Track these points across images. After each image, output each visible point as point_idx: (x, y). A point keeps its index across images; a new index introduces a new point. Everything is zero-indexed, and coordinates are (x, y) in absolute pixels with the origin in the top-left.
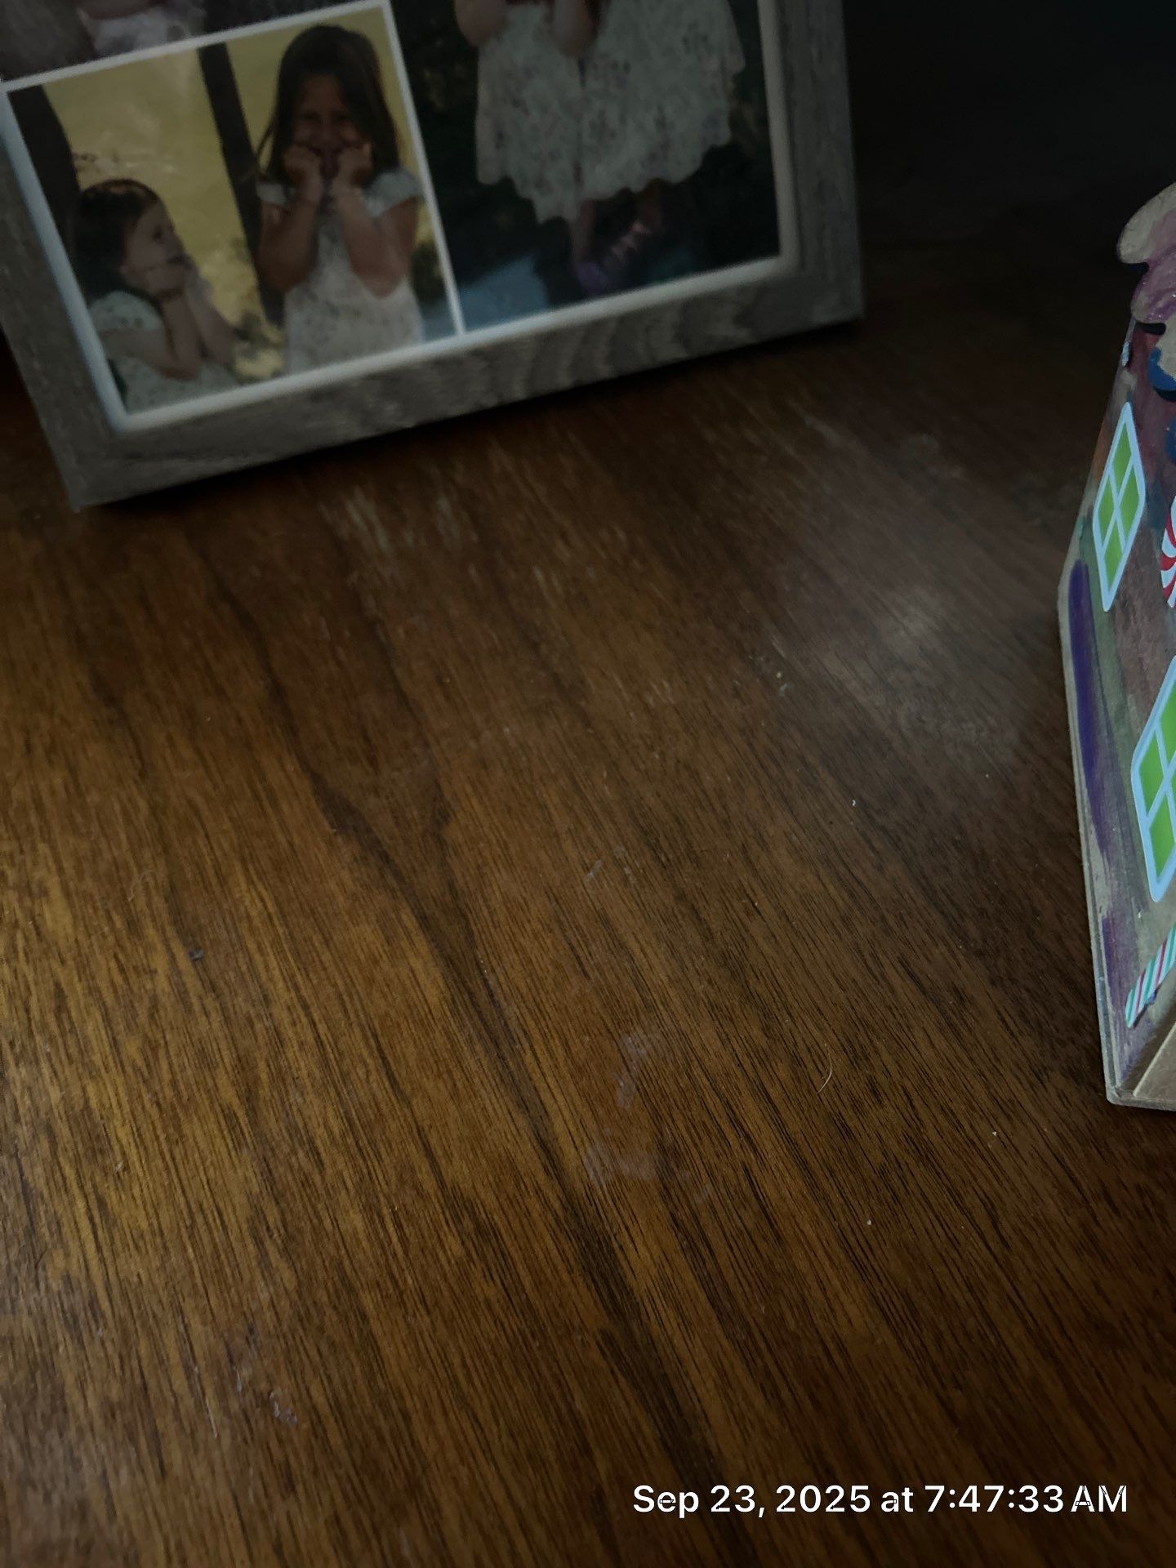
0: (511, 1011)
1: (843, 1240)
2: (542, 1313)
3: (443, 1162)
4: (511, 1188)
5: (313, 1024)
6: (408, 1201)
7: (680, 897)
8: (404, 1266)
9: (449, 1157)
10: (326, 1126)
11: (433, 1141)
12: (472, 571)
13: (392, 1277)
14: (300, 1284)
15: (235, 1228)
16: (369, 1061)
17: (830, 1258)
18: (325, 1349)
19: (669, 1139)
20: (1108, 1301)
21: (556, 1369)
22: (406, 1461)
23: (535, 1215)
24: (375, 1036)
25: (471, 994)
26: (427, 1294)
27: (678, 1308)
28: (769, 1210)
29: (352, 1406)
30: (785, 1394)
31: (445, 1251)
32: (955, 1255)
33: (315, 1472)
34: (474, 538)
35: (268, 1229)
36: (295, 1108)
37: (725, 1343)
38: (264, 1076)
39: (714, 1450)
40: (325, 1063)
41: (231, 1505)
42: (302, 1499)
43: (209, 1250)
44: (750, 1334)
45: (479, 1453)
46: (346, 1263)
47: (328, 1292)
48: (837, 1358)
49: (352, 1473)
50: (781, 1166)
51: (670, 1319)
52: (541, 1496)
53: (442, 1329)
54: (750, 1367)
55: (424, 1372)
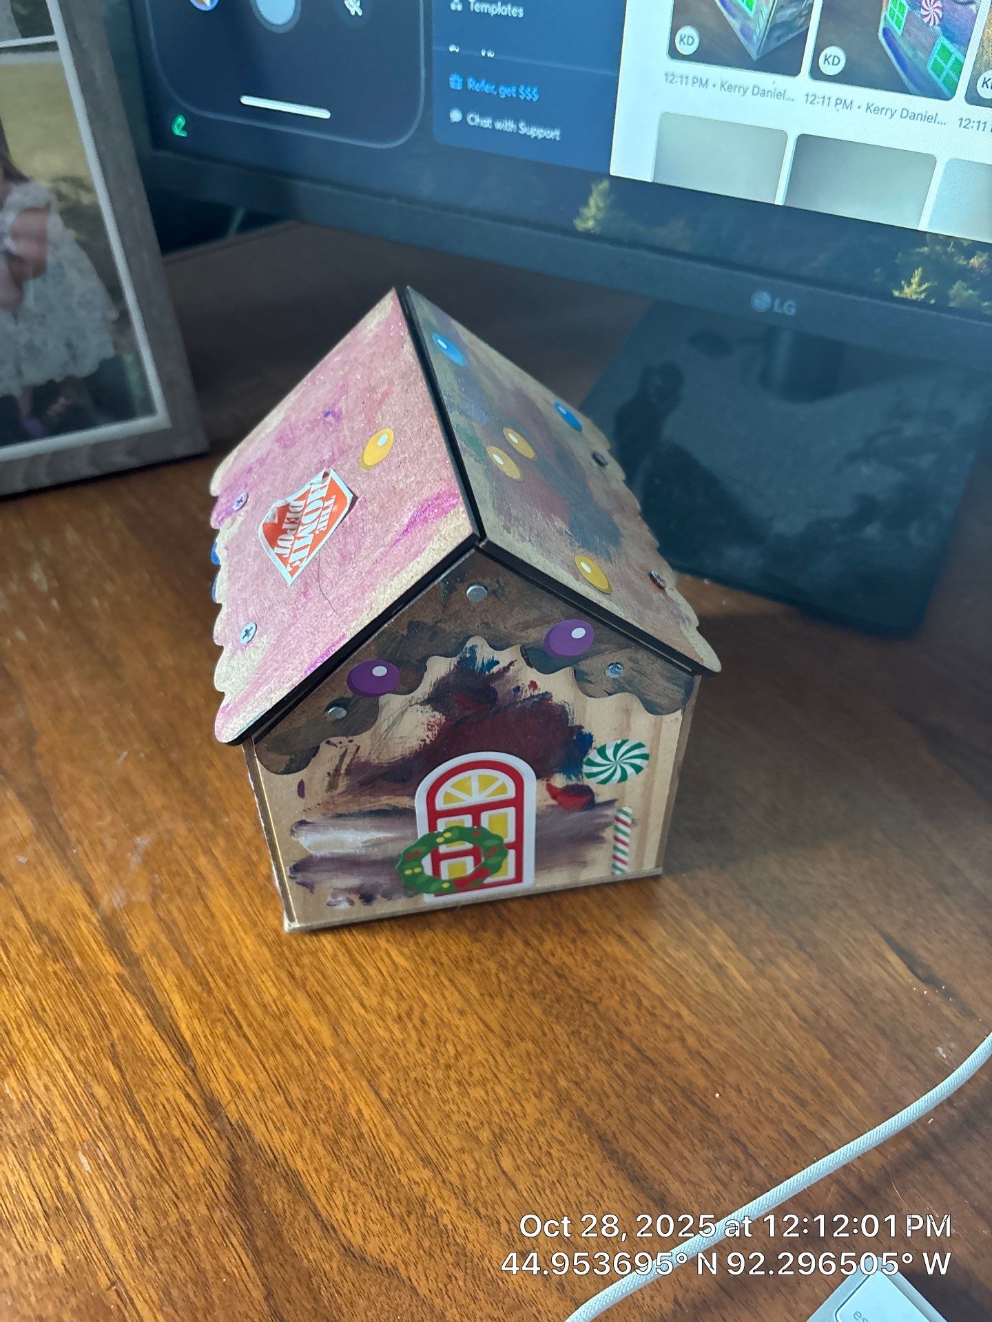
0: (73, 834)
1: (247, 914)
2: (85, 971)
3: (30, 911)
4: (70, 918)
6: (10, 933)
7: (171, 764)
8: (7, 963)
9: (34, 909)
11: (26, 903)
12: (55, 603)
17: (238, 920)
19: (158, 881)
21: (92, 995)
22: (8, 1053)
23: (83, 927)
25: (49, 828)
26: (21, 977)
27: (159, 957)
28: (210, 904)
30: (212, 985)
31: (31, 953)
34: (56, 584)
37: (183, 968)
39: (174, 1014)
44: (196, 961)
45: (49, 1041)
48: (240, 965)
50: (217, 884)
51: (154, 961)
52: (82, 1053)
53: (28, 990)
54: (194, 975)
55: (18, 1012)
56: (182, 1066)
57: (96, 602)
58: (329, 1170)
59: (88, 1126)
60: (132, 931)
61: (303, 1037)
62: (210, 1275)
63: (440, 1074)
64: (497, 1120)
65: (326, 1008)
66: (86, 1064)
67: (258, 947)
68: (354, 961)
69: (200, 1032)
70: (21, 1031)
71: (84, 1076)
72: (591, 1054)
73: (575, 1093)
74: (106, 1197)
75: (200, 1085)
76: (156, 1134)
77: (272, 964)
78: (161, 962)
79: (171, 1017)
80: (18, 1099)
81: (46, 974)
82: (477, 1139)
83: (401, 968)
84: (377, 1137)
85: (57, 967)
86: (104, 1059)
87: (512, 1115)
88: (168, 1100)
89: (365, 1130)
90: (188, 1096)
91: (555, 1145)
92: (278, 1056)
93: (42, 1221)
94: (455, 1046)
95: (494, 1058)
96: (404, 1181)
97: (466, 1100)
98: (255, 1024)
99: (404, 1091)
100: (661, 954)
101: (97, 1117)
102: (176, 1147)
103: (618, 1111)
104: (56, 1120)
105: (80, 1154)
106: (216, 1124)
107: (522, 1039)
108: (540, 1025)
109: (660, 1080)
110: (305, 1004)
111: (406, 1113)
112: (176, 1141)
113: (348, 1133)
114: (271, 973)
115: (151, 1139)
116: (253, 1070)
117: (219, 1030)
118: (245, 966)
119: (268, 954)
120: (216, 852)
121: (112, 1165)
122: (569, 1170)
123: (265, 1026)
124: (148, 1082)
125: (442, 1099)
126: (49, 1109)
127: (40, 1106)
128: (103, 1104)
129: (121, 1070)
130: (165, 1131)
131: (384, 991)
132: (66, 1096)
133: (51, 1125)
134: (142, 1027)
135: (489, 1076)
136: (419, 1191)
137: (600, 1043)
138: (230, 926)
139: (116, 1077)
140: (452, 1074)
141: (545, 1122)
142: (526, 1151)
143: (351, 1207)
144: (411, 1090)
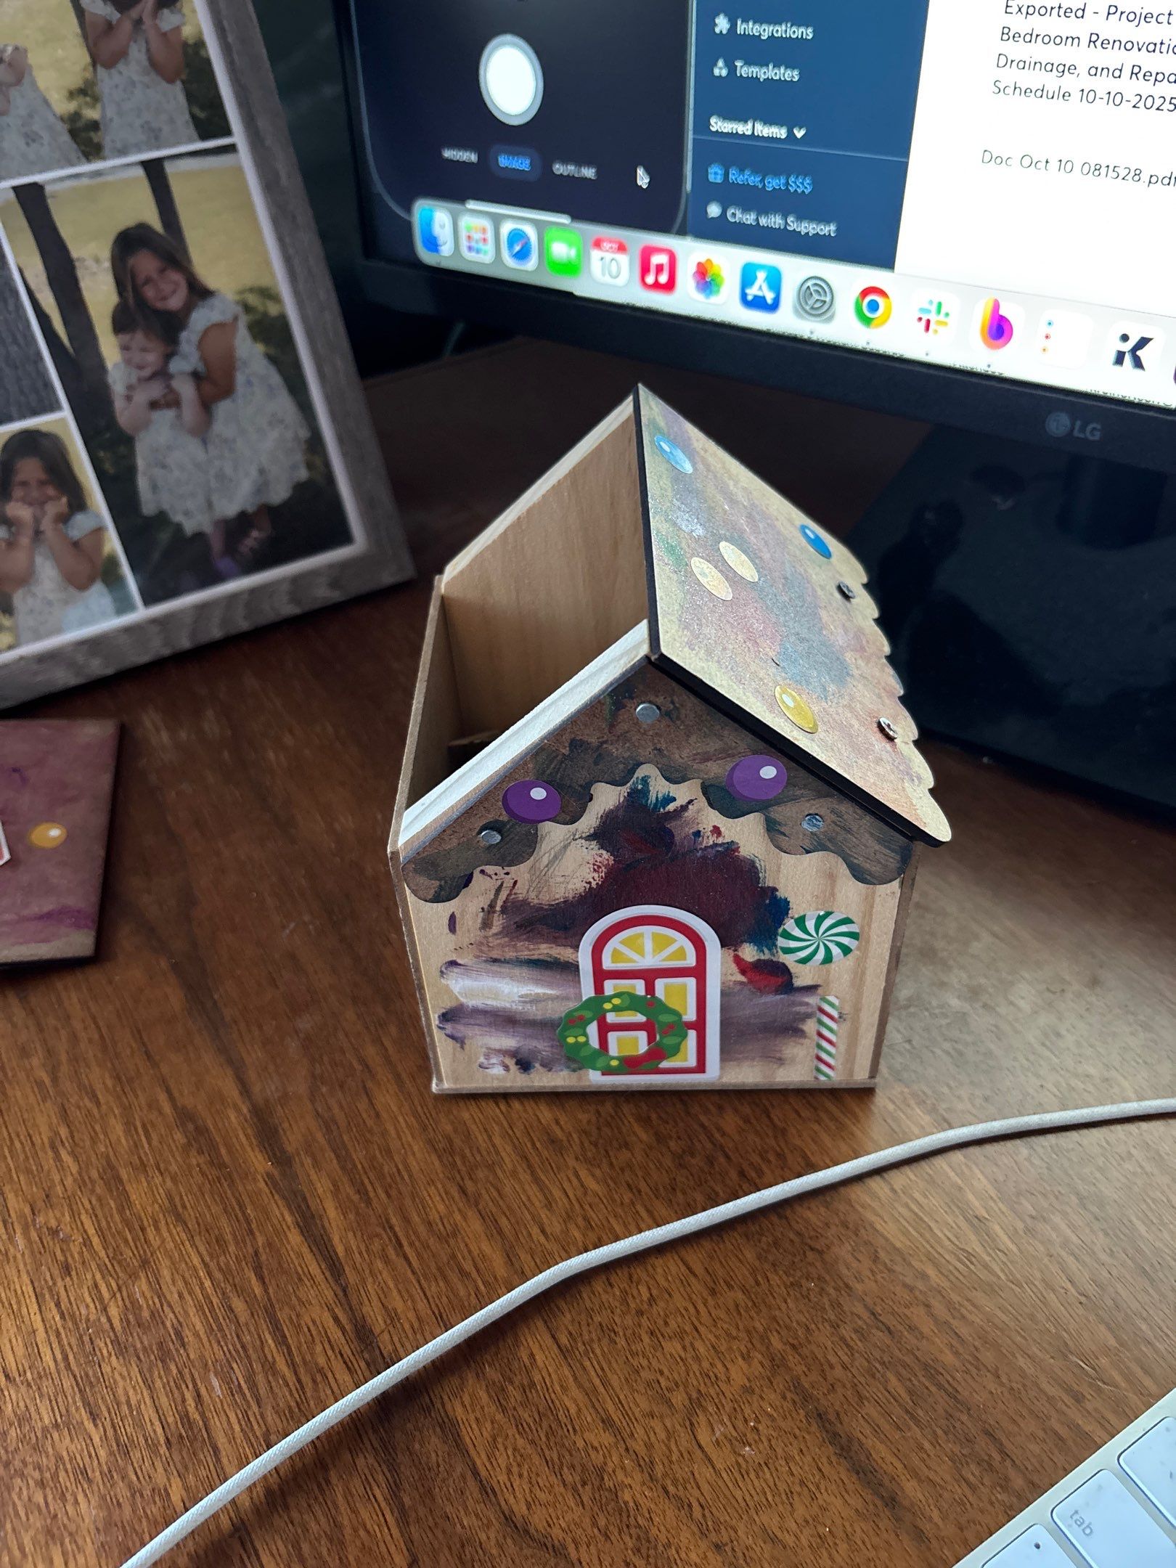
0: (228, 1012)
1: (415, 1114)
2: (232, 1167)
3: (176, 1094)
4: (218, 1105)
5: (98, 1027)
6: (153, 1118)
7: (343, 940)
8: (148, 1152)
9: (182, 1094)
10: (104, 1083)
11: (172, 1083)
12: (226, 754)
13: (140, 1158)
14: (80, 1168)
15: (40, 1141)
16: (134, 1045)
17: (407, 1123)
18: (94, 1202)
19: (318, 1071)
20: (561, 1128)
21: (237, 1195)
22: (141, 1250)
23: (233, 1118)
24: (139, 1032)
25: (201, 1003)
26: (162, 1166)
28: (374, 1101)
29: (110, 1228)
30: (372, 1194)
31: (174, 1141)
32: (480, 1115)
33: (84, 1263)
34: (229, 733)
35: (62, 1142)
36: (84, 1076)
37: (340, 1172)
38: (64, 1058)
39: (327, 1225)
40: (104, 1049)
41: (30, 1289)
42: (75, 1279)
43: (22, 1157)
44: (355, 1166)
45: (187, 1241)
46: (111, 1154)
47: (98, 1171)
48: (405, 1174)
49: (107, 1261)
50: (385, 1079)
51: (308, 1161)
52: (222, 1259)
53: (169, 1183)
54: (352, 1181)
55: (156, 1206)
56: (333, 1285)
57: (271, 755)
58: (492, 1423)
59: (222, 1343)
60: (286, 1125)
61: (471, 1262)
62: (348, 1531)
63: (629, 1321)
64: (695, 1383)
65: (500, 1232)
66: (226, 1272)
67: (426, 1155)
68: (536, 1180)
69: (354, 1248)
70: (157, 1229)
71: (223, 1285)
72: (813, 1312)
73: (792, 1359)
74: (237, 1428)
75: (351, 1308)
76: (298, 1360)
77: (441, 1175)
78: (316, 1164)
79: (323, 1226)
80: (148, 1305)
81: (189, 1167)
82: (669, 1403)
83: (590, 1192)
84: (551, 1390)
85: (201, 1160)
86: (246, 1269)
87: (713, 1379)
88: (314, 1322)
89: (537, 1378)
90: (336, 1319)
91: (764, 1420)
92: (441, 1284)
93: (163, 1450)
94: (649, 1289)
95: (696, 1308)
96: (580, 1444)
97: (658, 1354)
98: (417, 1243)
99: (586, 1337)
100: (905, 1199)
101: (234, 1335)
102: (319, 1378)
103: (844, 1386)
104: (188, 1334)
105: (212, 1375)
106: (366, 1356)
107: (730, 1287)
108: (754, 1272)
109: (897, 1352)
110: (477, 1225)
111: (587, 1364)
112: (321, 1371)
113: (517, 1381)
114: (440, 1186)
115: (293, 1365)
116: (411, 1296)
117: (376, 1246)
118: (411, 1176)
119: (437, 1163)
120: (387, 1043)
121: (247, 1391)
122: (779, 1451)
123: (428, 1247)
124: (293, 1298)
125: (631, 1351)
126: (181, 1320)
127: (171, 1315)
128: (242, 1320)
129: (264, 1283)
130: (308, 1358)
131: (569, 1216)
132: (201, 1307)
133: (182, 1339)
134: (290, 1236)
135: (688, 1328)
136: (597, 1458)
137: (825, 1300)
138: (396, 1128)
139: (258, 1290)
140: (644, 1321)
141: (753, 1391)
142: (728, 1423)
143: (515, 1469)
144: (594, 1336)
